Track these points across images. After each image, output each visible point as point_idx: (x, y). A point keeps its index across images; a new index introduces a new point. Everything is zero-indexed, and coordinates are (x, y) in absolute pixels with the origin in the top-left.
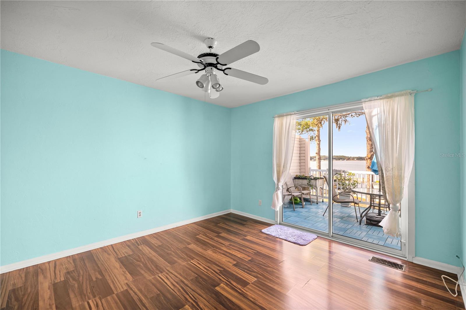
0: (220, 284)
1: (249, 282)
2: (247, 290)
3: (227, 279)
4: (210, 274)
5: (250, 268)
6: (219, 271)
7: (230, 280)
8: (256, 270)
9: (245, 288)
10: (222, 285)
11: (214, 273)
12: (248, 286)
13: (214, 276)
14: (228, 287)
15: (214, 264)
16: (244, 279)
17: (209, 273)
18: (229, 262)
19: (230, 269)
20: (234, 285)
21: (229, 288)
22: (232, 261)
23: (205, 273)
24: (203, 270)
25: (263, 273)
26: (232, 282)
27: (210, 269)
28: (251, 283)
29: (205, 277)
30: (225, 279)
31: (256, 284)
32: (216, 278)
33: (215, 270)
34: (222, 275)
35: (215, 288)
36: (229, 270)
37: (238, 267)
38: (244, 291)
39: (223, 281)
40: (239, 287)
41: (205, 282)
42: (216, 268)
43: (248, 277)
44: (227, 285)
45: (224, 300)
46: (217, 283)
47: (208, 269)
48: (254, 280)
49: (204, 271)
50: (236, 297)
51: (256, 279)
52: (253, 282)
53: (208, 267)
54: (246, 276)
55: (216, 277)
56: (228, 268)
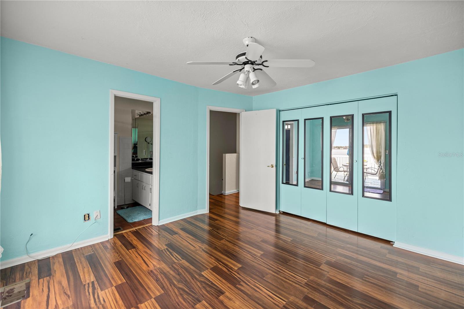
0: (238, 269)
1: (210, 270)
2: (214, 264)
3: (231, 273)
4: (250, 280)
5: (204, 287)
6: (241, 283)
7: (228, 273)
8: (197, 285)
9: (216, 265)
10: (236, 269)
11: (247, 282)
12: (213, 266)
13: (245, 277)
14: (231, 267)
15: (250, 295)
16: (214, 274)
17: (252, 281)
18: (230, 299)
19: (229, 287)
20: (224, 268)
21: (229, 266)
22: (226, 301)
23: (256, 282)
24: (261, 286)
25: (192, 280)
26: (226, 271)
27: (253, 286)
28: (208, 269)
29: (254, 276)
30: (234, 274)
31: (204, 268)
32: (242, 275)
33: (246, 285)
34: (237, 278)
35: (241, 266)
36: (229, 285)
37: (218, 289)
38: (217, 263)
39: (235, 272)
40: (220, 266)
41: (253, 271)
42: (245, 288)
43: (209, 276)
44: (231, 268)
45: (234, 258)
46: (241, 270)
47: (255, 288)
48: (205, 272)
49: (259, 285)
50: (224, 259)
51: (202, 273)
52: (207, 271)
53: (256, 291)
54: (212, 277)
55: (243, 277)
56: (231, 287)
